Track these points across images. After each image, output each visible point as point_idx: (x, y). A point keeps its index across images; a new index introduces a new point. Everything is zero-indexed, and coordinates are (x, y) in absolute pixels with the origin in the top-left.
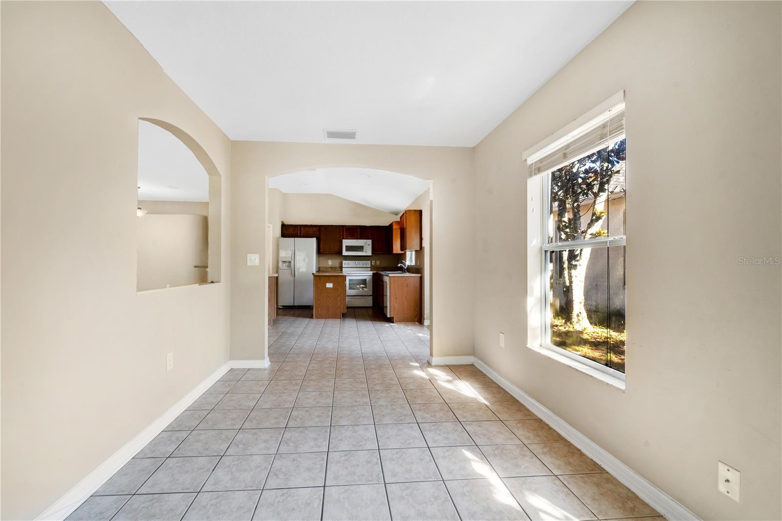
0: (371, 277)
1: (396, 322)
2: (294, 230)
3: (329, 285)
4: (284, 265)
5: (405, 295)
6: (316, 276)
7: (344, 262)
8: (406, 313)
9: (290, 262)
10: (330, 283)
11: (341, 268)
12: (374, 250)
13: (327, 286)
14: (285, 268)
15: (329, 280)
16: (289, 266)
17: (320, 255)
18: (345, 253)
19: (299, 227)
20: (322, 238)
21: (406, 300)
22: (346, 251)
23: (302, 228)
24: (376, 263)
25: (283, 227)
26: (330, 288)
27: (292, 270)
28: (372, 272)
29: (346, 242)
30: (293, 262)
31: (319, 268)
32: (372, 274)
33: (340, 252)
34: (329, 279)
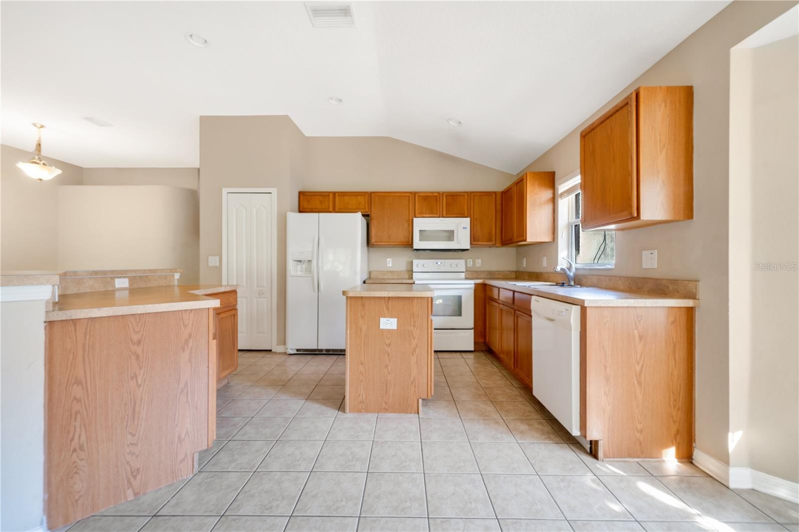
0: (472, 292)
1: (606, 456)
2: (321, 202)
3: (389, 323)
4: (299, 267)
5: (638, 368)
6: (351, 298)
7: (416, 262)
8: (639, 427)
9: (310, 261)
10: (391, 317)
11: (411, 272)
12: (474, 239)
13: (382, 326)
14: (299, 273)
15: (388, 308)
16: (309, 270)
17: (371, 249)
18: (417, 244)
19: (331, 195)
20: (374, 215)
21: (640, 383)
22: (421, 240)
23: (337, 198)
24: (474, 263)
25: (302, 197)
26: (389, 331)
27: (313, 277)
28: (472, 282)
29: (421, 224)
30: (314, 263)
31: (370, 273)
32: (473, 286)
33: (409, 244)
34: (389, 305)
